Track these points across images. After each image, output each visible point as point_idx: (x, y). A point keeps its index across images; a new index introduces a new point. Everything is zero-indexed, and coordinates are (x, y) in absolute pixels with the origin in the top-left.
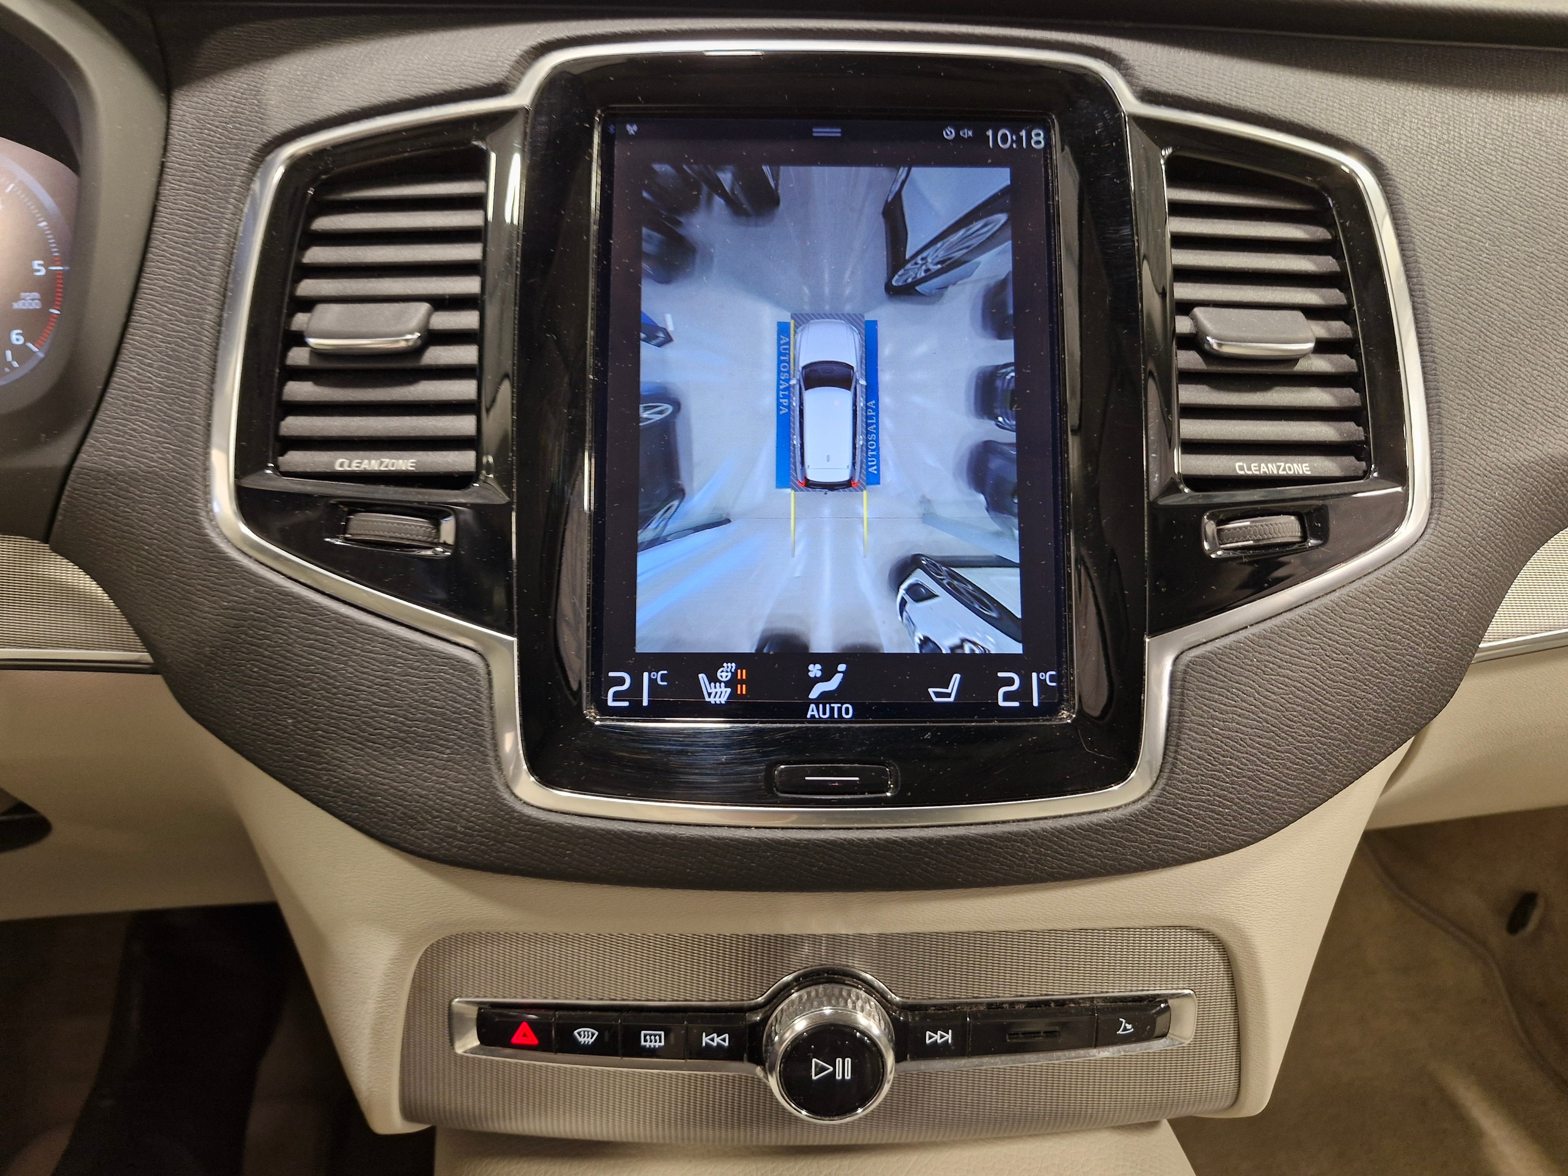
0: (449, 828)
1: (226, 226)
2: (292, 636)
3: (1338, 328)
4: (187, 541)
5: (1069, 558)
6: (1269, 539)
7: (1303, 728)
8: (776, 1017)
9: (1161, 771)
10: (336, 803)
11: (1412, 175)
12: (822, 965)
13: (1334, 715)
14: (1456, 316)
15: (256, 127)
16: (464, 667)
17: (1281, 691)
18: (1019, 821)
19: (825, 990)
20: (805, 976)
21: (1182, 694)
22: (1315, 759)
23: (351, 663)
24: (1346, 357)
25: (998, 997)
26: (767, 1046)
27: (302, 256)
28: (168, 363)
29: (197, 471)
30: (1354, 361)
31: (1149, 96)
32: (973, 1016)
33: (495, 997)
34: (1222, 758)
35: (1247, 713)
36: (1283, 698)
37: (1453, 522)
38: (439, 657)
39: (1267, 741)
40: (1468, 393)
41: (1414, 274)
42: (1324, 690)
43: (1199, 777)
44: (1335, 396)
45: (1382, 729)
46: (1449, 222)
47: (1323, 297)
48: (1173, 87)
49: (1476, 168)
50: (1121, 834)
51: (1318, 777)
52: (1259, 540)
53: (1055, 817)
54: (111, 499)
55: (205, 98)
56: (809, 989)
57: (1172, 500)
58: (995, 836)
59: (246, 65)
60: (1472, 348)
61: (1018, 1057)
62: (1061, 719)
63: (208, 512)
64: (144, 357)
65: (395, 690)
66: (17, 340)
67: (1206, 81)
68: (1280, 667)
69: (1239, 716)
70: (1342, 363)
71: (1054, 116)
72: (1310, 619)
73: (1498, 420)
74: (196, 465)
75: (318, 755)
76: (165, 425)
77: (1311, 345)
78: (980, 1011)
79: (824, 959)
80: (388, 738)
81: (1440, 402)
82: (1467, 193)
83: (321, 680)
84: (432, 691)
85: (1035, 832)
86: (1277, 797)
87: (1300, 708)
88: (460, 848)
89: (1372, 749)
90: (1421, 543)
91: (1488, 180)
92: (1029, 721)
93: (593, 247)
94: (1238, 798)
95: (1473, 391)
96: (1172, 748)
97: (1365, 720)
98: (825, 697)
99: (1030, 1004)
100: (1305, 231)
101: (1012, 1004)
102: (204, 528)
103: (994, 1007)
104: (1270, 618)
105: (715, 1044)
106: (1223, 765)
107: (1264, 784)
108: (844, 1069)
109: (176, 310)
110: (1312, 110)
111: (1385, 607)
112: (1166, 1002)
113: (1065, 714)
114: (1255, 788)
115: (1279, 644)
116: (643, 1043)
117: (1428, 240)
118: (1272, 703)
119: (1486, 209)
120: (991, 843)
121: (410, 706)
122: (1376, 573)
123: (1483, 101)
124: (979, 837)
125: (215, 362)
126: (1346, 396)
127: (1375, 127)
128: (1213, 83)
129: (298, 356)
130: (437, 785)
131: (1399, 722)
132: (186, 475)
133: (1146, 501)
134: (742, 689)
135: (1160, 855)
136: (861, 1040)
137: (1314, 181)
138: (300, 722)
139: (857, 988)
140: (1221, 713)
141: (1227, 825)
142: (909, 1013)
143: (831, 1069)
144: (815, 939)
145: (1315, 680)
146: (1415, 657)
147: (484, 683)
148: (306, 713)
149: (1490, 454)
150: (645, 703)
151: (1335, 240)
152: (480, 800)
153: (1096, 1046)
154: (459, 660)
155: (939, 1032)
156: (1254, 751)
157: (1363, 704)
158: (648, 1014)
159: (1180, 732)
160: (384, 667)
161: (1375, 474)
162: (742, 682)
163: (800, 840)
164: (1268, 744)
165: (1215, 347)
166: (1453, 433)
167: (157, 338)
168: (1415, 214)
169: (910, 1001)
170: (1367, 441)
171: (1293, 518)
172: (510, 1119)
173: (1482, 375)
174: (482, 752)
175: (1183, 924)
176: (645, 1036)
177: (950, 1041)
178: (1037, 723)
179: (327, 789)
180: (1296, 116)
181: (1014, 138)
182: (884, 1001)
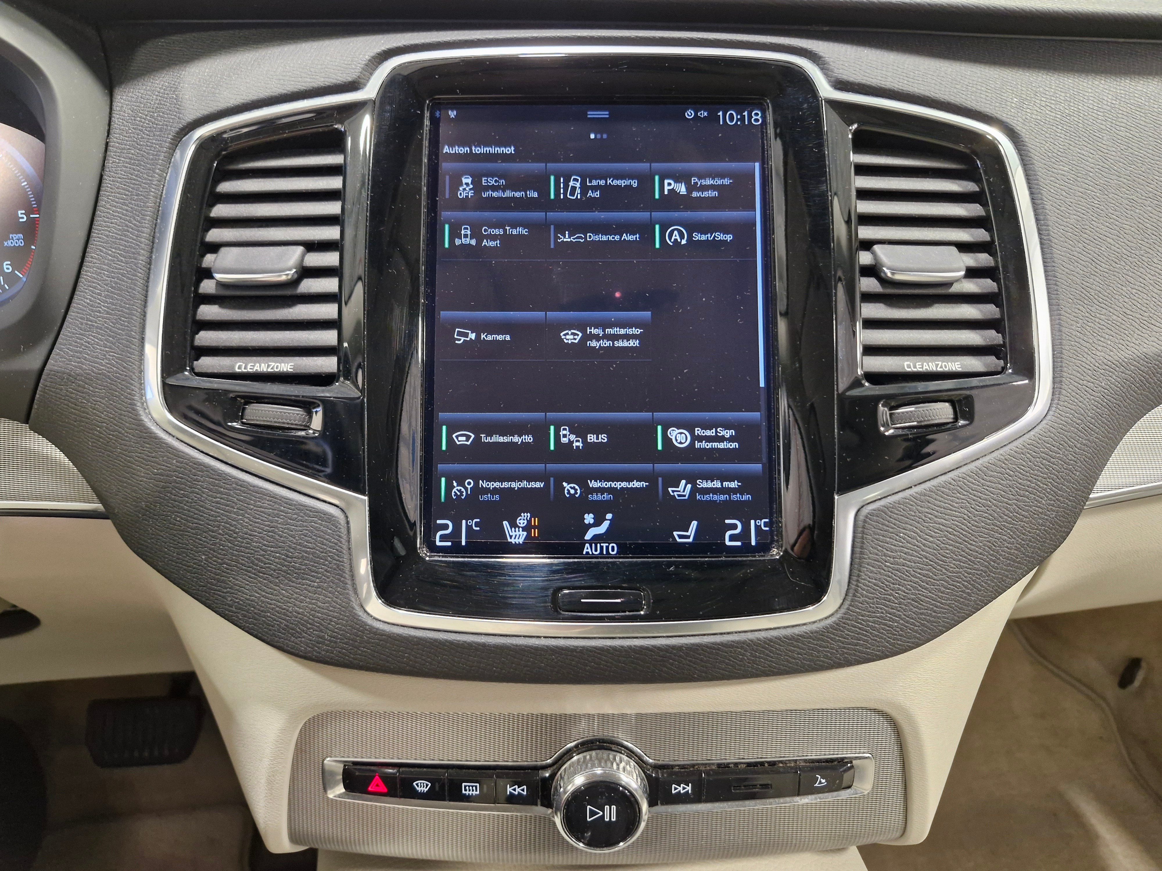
0: (319, 637)
1: (153, 190)
2: (204, 495)
3: (983, 259)
4: (127, 425)
5: (779, 435)
6: (929, 420)
7: (954, 562)
8: (561, 774)
9: (846, 595)
10: (237, 617)
11: (1041, 141)
12: (594, 736)
13: (977, 552)
14: (1073, 249)
15: (175, 116)
16: (329, 518)
17: (937, 535)
18: (740, 632)
19: (597, 754)
20: (583, 744)
21: (862, 538)
22: (963, 585)
23: (247, 515)
24: (989, 281)
25: (726, 759)
26: (554, 795)
27: (210, 211)
28: (112, 293)
29: (134, 373)
30: (995, 284)
31: (841, 85)
32: (707, 773)
33: (356, 757)
34: (892, 585)
35: (911, 552)
36: (938, 540)
37: (1069, 406)
38: (310, 511)
39: (927, 572)
40: (1081, 308)
41: (1042, 217)
42: (969, 533)
43: (875, 600)
44: (981, 311)
45: (1014, 561)
46: (1069, 177)
47: (972, 235)
48: (858, 78)
49: (1090, 135)
50: (815, 642)
51: (965, 598)
52: (921, 422)
53: (767, 630)
54: (72, 393)
55: (137, 94)
56: (585, 754)
57: (856, 392)
58: (722, 644)
59: (167, 69)
60: (1085, 274)
61: (740, 803)
62: (772, 555)
63: (143, 404)
64: (95, 288)
65: (279, 535)
66: (8, 269)
67: (884, 72)
68: (936, 517)
69: (905, 554)
70: (986, 285)
71: (768, 101)
72: (959, 481)
73: (1104, 328)
74: (134, 368)
75: (223, 582)
76: (111, 339)
77: (962, 273)
78: (712, 770)
79: (595, 732)
80: (274, 570)
81: (1061, 315)
82: (1083, 155)
83: (225, 527)
84: (305, 536)
85: (751, 641)
86: (934, 614)
87: (951, 547)
88: (327, 651)
89: (1007, 576)
90: (1044, 422)
91: (1099, 144)
92: (748, 556)
93: (423, 203)
94: (905, 615)
95: (1085, 306)
96: (855, 578)
97: (1001, 555)
98: (597, 539)
99: (749, 765)
100: (959, 185)
101: (736, 764)
102: (140, 415)
103: (723, 767)
104: (929, 480)
105: (516, 793)
106: (893, 590)
107: (924, 604)
108: (610, 813)
109: (118, 253)
110: (964, 93)
111: (1017, 471)
112: (851, 762)
113: (775, 551)
114: (917, 607)
115: (936, 500)
116: (464, 792)
117: (1052, 191)
118: (930, 544)
119: (1098, 167)
120: (719, 649)
121: (290, 547)
122: (1010, 445)
123: (1097, 83)
124: (709, 645)
125: (147, 291)
126: (989, 311)
127: (1013, 105)
128: (889, 74)
129: (207, 287)
130: (310, 605)
131: (1027, 556)
132: (126, 376)
133: (836, 393)
134: (535, 533)
135: (845, 657)
136: (623, 793)
137: (966, 147)
138: (211, 558)
139: (621, 753)
140: (892, 552)
141: (896, 635)
142: (660, 771)
143: (601, 813)
144: (590, 717)
145: (963, 526)
146: (1039, 507)
147: (344, 531)
148: (214, 551)
149: (1098, 353)
150: (463, 543)
151: (982, 192)
152: (341, 616)
153: (799, 795)
154: (325, 513)
155: (682, 785)
156: (916, 580)
157: (999, 543)
158: (467, 771)
159: (861, 566)
160: (270, 518)
161: (1010, 371)
162: (535, 527)
163: (577, 647)
164: (927, 574)
165: (889, 275)
166: (1070, 338)
167: (104, 274)
168: (1043, 172)
169: (660, 763)
170: (1004, 345)
171: (947, 404)
172: (368, 844)
173: (1093, 294)
174: (342, 582)
175: (863, 706)
176: (465, 787)
177: (690, 792)
178: (754, 559)
179: (231, 607)
180: (953, 98)
181: (739, 117)
182: (640, 762)
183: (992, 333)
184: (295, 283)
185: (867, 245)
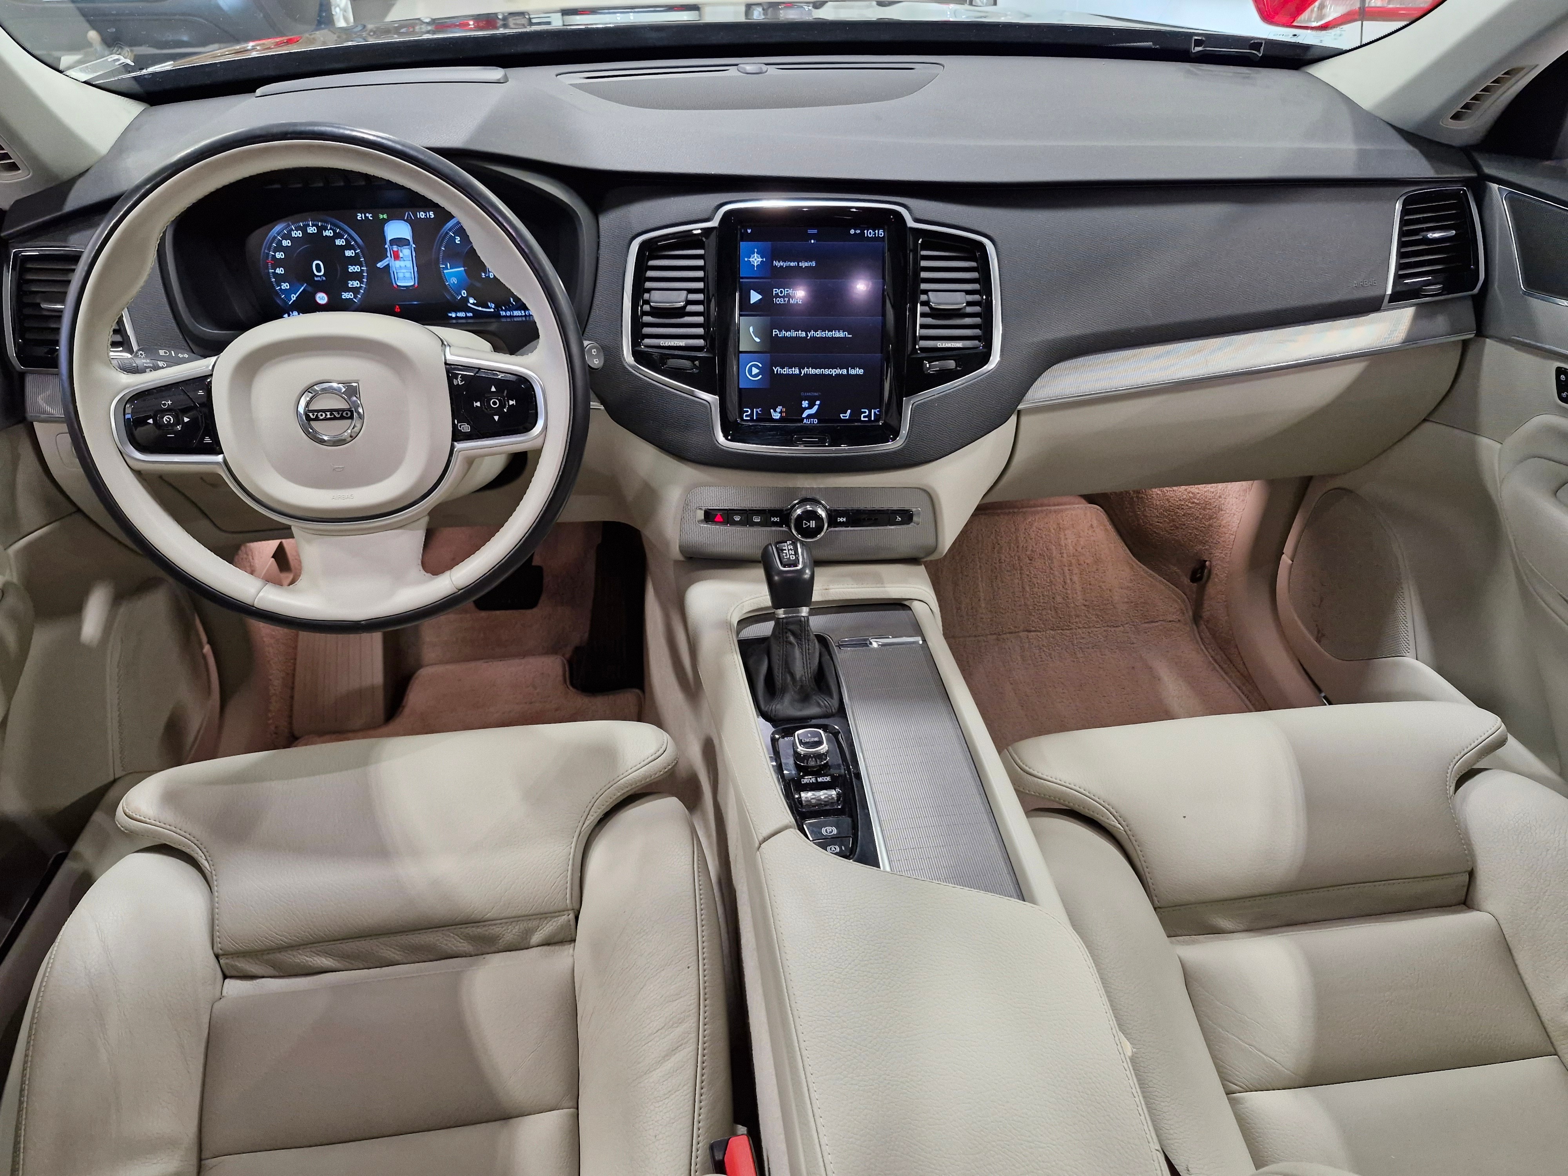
0: (698, 454)
4: (617, 367)
6: (945, 367)
8: (793, 511)
9: (906, 436)
11: (1005, 242)
12: (807, 496)
14: (1015, 294)
15: (627, 230)
16: (703, 404)
17: (945, 414)
19: (808, 502)
20: (802, 499)
21: (913, 416)
22: (956, 435)
23: (670, 404)
25: (859, 508)
26: (790, 519)
27: (648, 274)
28: (608, 311)
29: (620, 346)
30: (979, 308)
32: (852, 513)
33: (710, 506)
34: (926, 434)
35: (934, 421)
37: (1005, 363)
38: (697, 402)
39: (940, 429)
42: (959, 414)
43: (919, 440)
44: (973, 321)
45: (979, 427)
47: (972, 287)
48: (925, 217)
49: (1031, 239)
50: (893, 457)
51: (957, 441)
52: (943, 367)
55: (609, 219)
56: (803, 503)
57: (915, 355)
59: (623, 206)
61: (866, 527)
62: (880, 423)
63: (624, 358)
64: (600, 308)
65: (684, 412)
68: (945, 407)
69: (932, 422)
70: (976, 309)
71: (887, 226)
72: (955, 393)
74: (619, 344)
75: (660, 432)
76: (609, 331)
77: (967, 304)
78: (855, 512)
79: (808, 494)
80: (681, 426)
83: (659, 410)
84: (694, 412)
85: (870, 455)
86: (943, 446)
87: (951, 420)
88: (703, 460)
90: (996, 368)
92: (870, 423)
94: (931, 446)
95: (1018, 319)
96: (910, 429)
97: (973, 424)
98: (809, 416)
99: (870, 510)
100: (967, 264)
101: (863, 510)
102: (624, 363)
103: (858, 511)
104: (943, 392)
105: (775, 520)
106: (926, 439)
107: (939, 442)
108: (813, 524)
110: (972, 222)
111: (980, 389)
112: (913, 513)
114: (936, 444)
115: (945, 400)
116: (754, 520)
117: (1008, 267)
118: (942, 418)
119: (1032, 254)
121: (688, 417)
122: (980, 377)
126: (976, 320)
127: (995, 227)
128: (938, 215)
129: (647, 308)
130: (695, 441)
132: (616, 346)
133: (906, 356)
134: (784, 414)
135: (907, 464)
136: (818, 517)
137: (971, 246)
138: (654, 422)
139: (818, 502)
140: (926, 421)
141: (927, 454)
142: (833, 512)
143: (809, 524)
144: (806, 488)
145: (956, 411)
147: (709, 410)
148: (656, 419)
149: (1023, 340)
150: (755, 418)
151: (977, 267)
152: (709, 445)
153: (889, 524)
154: (700, 402)
155: (842, 518)
156: (936, 432)
158: (755, 512)
159: (913, 424)
160: (677, 404)
161: (982, 347)
162: (784, 412)
163: (800, 456)
165: (934, 305)
168: (1004, 253)
169: (834, 508)
170: (981, 336)
171: (952, 361)
174: (709, 428)
175: (916, 487)
176: (755, 518)
177: (844, 521)
180: (967, 225)
181: (873, 234)
182: (825, 507)
183: (978, 331)
184: (685, 307)
185: (925, 292)
